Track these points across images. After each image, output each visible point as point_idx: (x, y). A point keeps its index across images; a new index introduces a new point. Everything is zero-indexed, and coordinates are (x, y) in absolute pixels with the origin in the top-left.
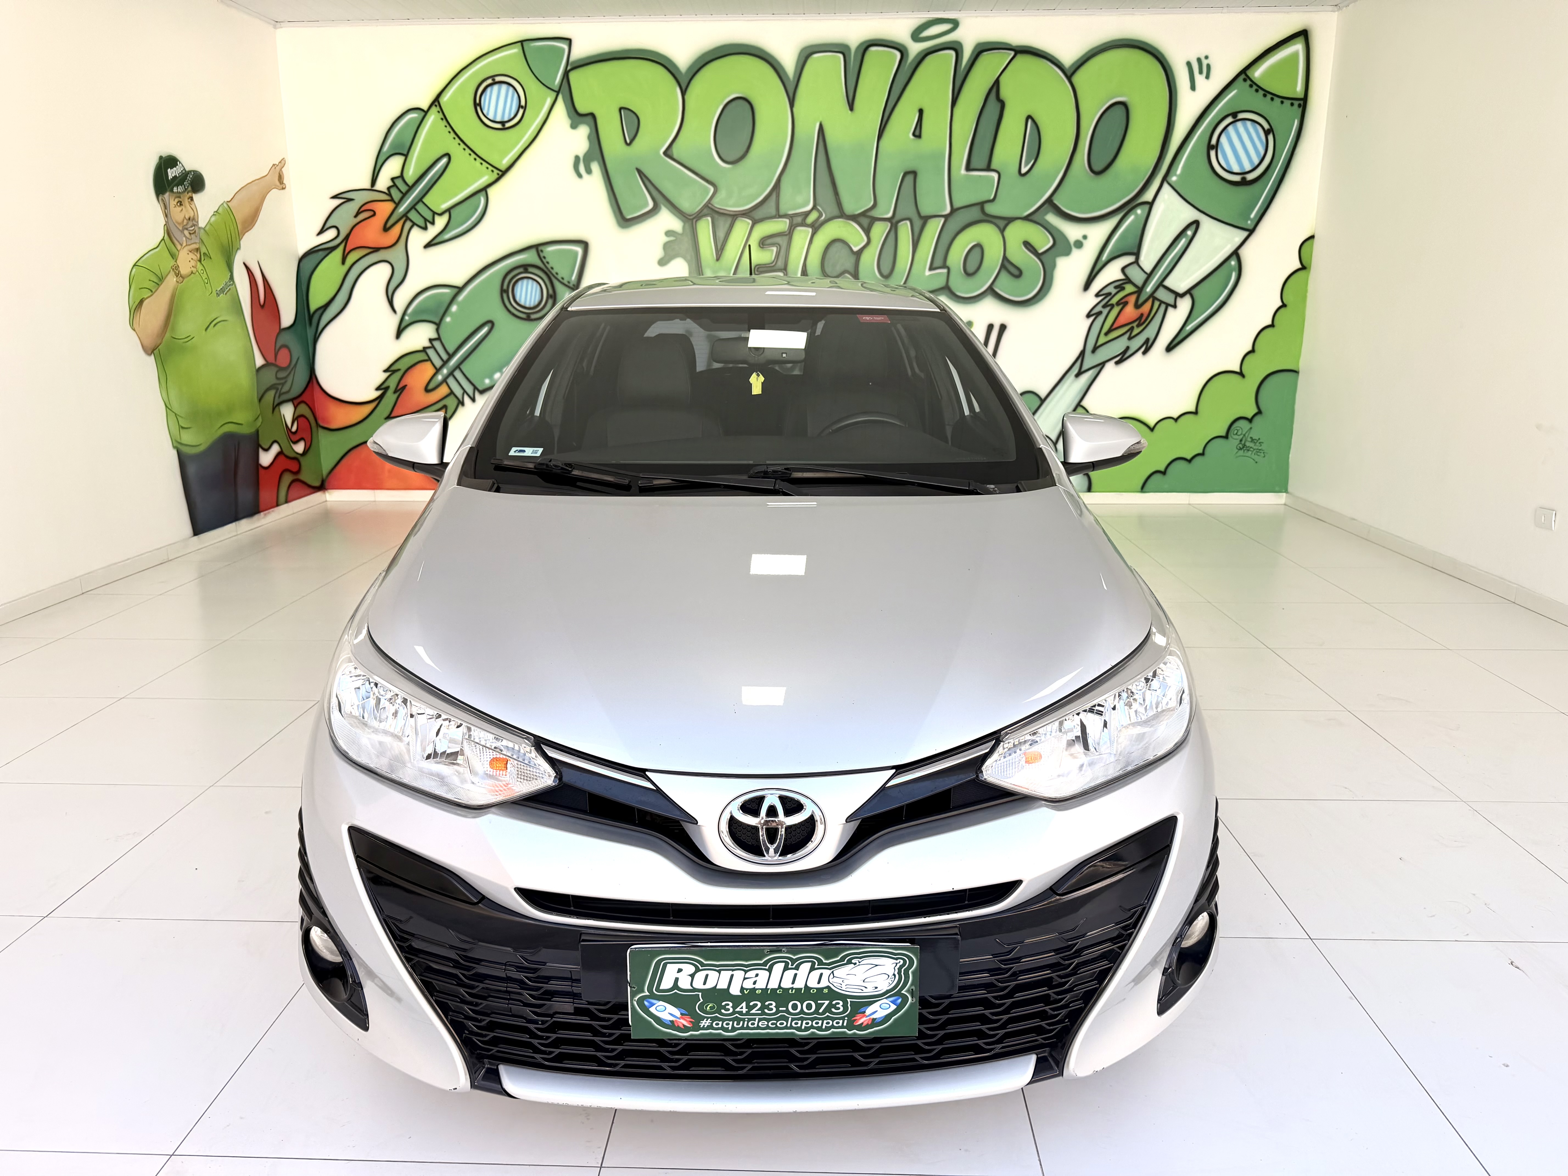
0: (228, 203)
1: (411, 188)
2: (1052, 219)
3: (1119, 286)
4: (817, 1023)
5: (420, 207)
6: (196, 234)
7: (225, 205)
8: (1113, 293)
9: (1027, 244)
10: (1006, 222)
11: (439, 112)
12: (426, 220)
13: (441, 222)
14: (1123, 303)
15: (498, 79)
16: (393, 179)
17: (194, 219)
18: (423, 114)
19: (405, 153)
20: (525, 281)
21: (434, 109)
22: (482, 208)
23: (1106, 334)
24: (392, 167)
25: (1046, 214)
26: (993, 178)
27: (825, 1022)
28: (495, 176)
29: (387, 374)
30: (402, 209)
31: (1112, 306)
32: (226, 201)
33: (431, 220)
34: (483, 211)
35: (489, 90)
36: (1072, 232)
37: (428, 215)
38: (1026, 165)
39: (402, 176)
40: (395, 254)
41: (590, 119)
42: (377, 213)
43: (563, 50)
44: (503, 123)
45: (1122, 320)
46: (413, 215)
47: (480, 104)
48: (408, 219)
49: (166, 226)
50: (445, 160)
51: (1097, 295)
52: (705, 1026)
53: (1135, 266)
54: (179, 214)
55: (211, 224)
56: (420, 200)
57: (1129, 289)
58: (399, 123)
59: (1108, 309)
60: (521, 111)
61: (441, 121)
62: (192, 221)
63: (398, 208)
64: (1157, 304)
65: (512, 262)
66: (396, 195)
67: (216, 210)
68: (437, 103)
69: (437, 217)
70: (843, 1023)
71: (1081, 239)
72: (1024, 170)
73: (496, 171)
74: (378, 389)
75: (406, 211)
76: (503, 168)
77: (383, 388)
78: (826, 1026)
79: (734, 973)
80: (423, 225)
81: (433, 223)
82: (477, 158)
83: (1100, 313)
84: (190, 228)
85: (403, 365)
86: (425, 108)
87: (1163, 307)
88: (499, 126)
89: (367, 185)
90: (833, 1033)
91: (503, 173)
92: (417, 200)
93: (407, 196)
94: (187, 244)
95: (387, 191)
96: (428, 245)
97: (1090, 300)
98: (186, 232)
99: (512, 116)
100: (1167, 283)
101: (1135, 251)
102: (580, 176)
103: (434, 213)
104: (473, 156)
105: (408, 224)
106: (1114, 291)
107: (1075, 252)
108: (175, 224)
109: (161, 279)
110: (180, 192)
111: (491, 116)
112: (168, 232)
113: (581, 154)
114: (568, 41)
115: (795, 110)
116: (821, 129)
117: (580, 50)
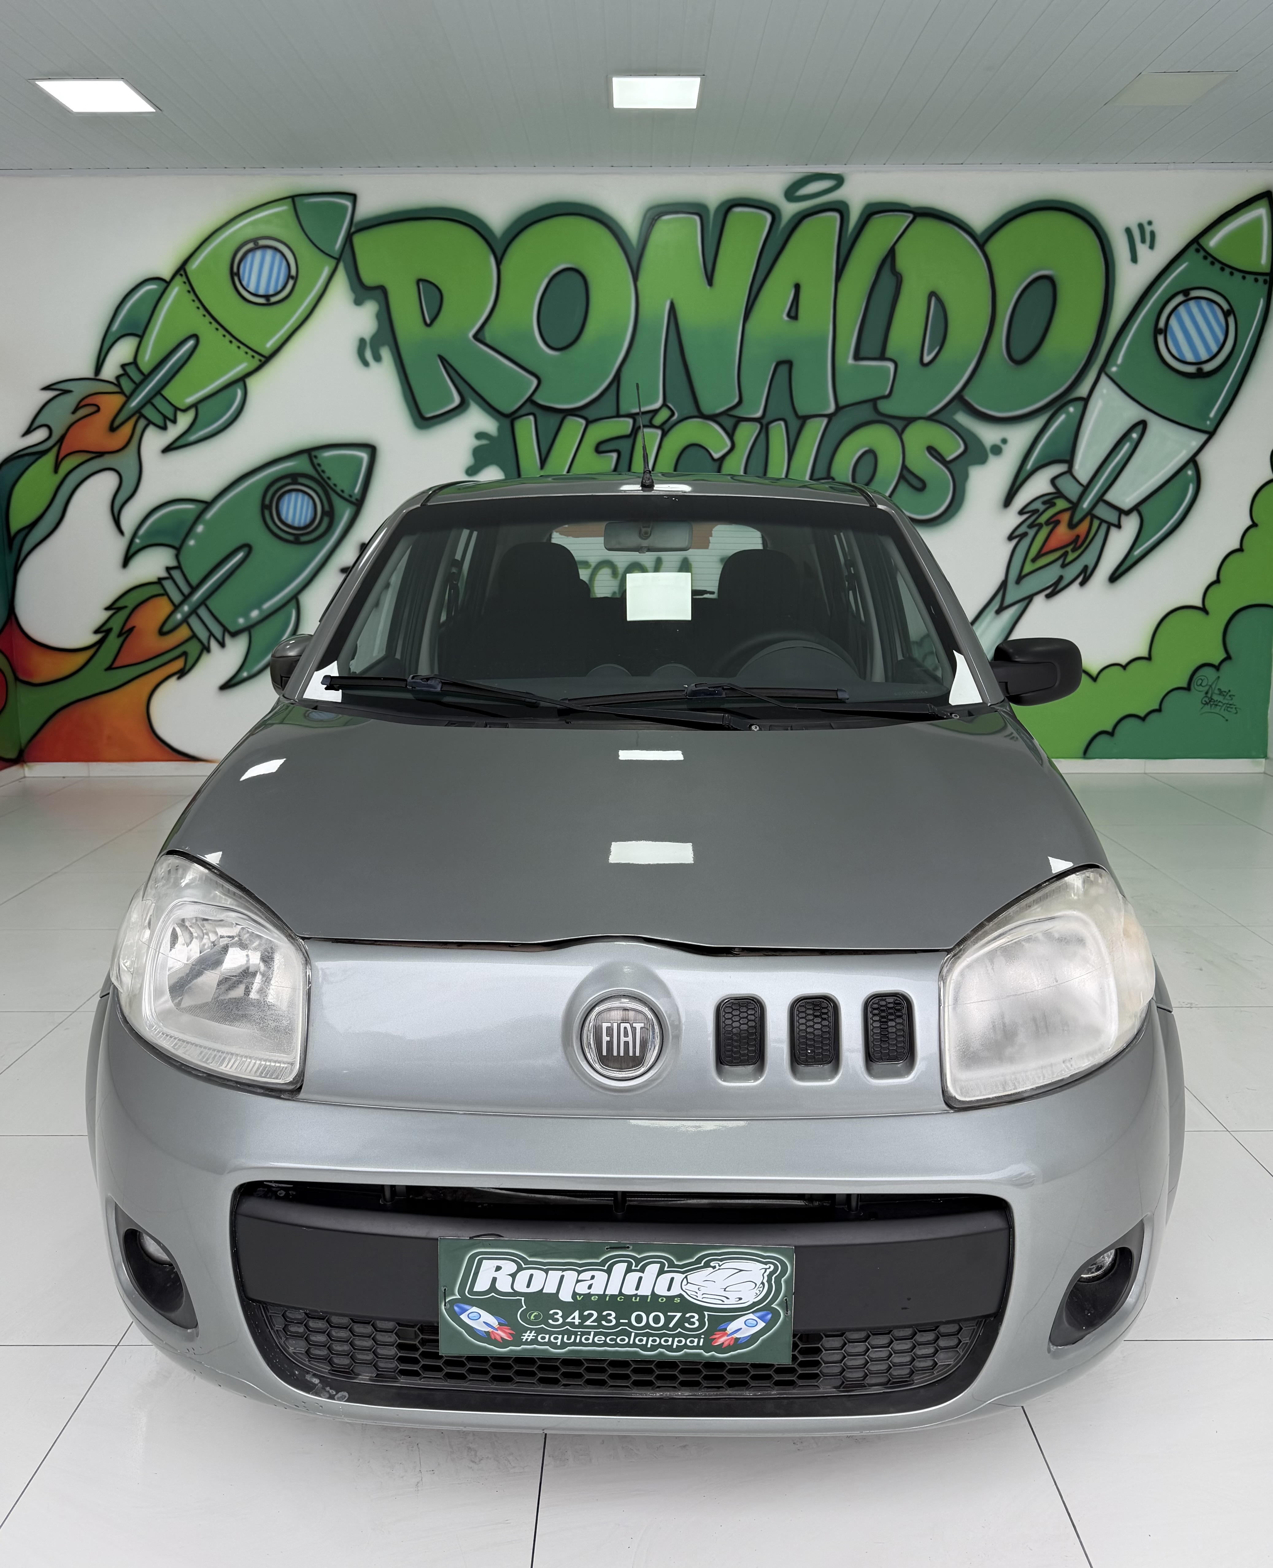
1: (146, 377)
2: (963, 419)
3: (1048, 500)
4: (666, 1341)
5: (158, 401)
8: (1041, 510)
9: (931, 450)
10: (904, 423)
11: (185, 283)
12: (165, 418)
13: (184, 421)
14: (1054, 522)
15: (262, 242)
16: (123, 366)
18: (164, 285)
19: (140, 333)
20: (293, 495)
21: (179, 280)
22: (239, 404)
23: (1034, 560)
24: (123, 352)
25: (955, 413)
26: (888, 368)
27: (676, 1339)
28: (256, 363)
29: (110, 613)
30: (134, 403)
31: (1040, 526)
33: (172, 417)
34: (240, 407)
35: (250, 256)
36: (989, 435)
37: (168, 411)
38: (929, 353)
39: (135, 363)
40: (125, 461)
41: (379, 293)
42: (101, 408)
43: (346, 208)
44: (267, 297)
45: (1053, 543)
46: (148, 411)
47: (238, 274)
48: (142, 416)
50: (191, 343)
51: (1021, 513)
52: (529, 1340)
53: (1068, 477)
56: (158, 391)
57: (1061, 504)
58: (133, 296)
59: (1035, 530)
60: (291, 282)
61: (187, 294)
63: (129, 402)
64: (1096, 523)
65: (277, 471)
66: (127, 386)
68: (182, 272)
69: (180, 415)
70: (699, 1342)
71: (999, 443)
72: (927, 359)
73: (257, 357)
74: (97, 632)
75: (139, 407)
76: (267, 353)
77: (103, 630)
78: (677, 1345)
79: (564, 1273)
80: (161, 423)
81: (174, 421)
82: (233, 340)
83: (1024, 535)
85: (130, 602)
86: (167, 276)
87: (1104, 527)
88: (262, 301)
89: (89, 372)
90: (686, 1354)
91: (266, 360)
92: (153, 393)
93: (141, 388)
95: (115, 382)
96: (168, 449)
97: (1012, 519)
99: (279, 288)
100: (1109, 497)
101: (1068, 458)
102: (366, 364)
103: (176, 409)
104: (228, 337)
105: (142, 423)
106: (1042, 508)
107: (993, 461)
111: (252, 288)
113: (367, 338)
114: (353, 197)
115: (639, 284)
116: (672, 308)
117: (367, 207)
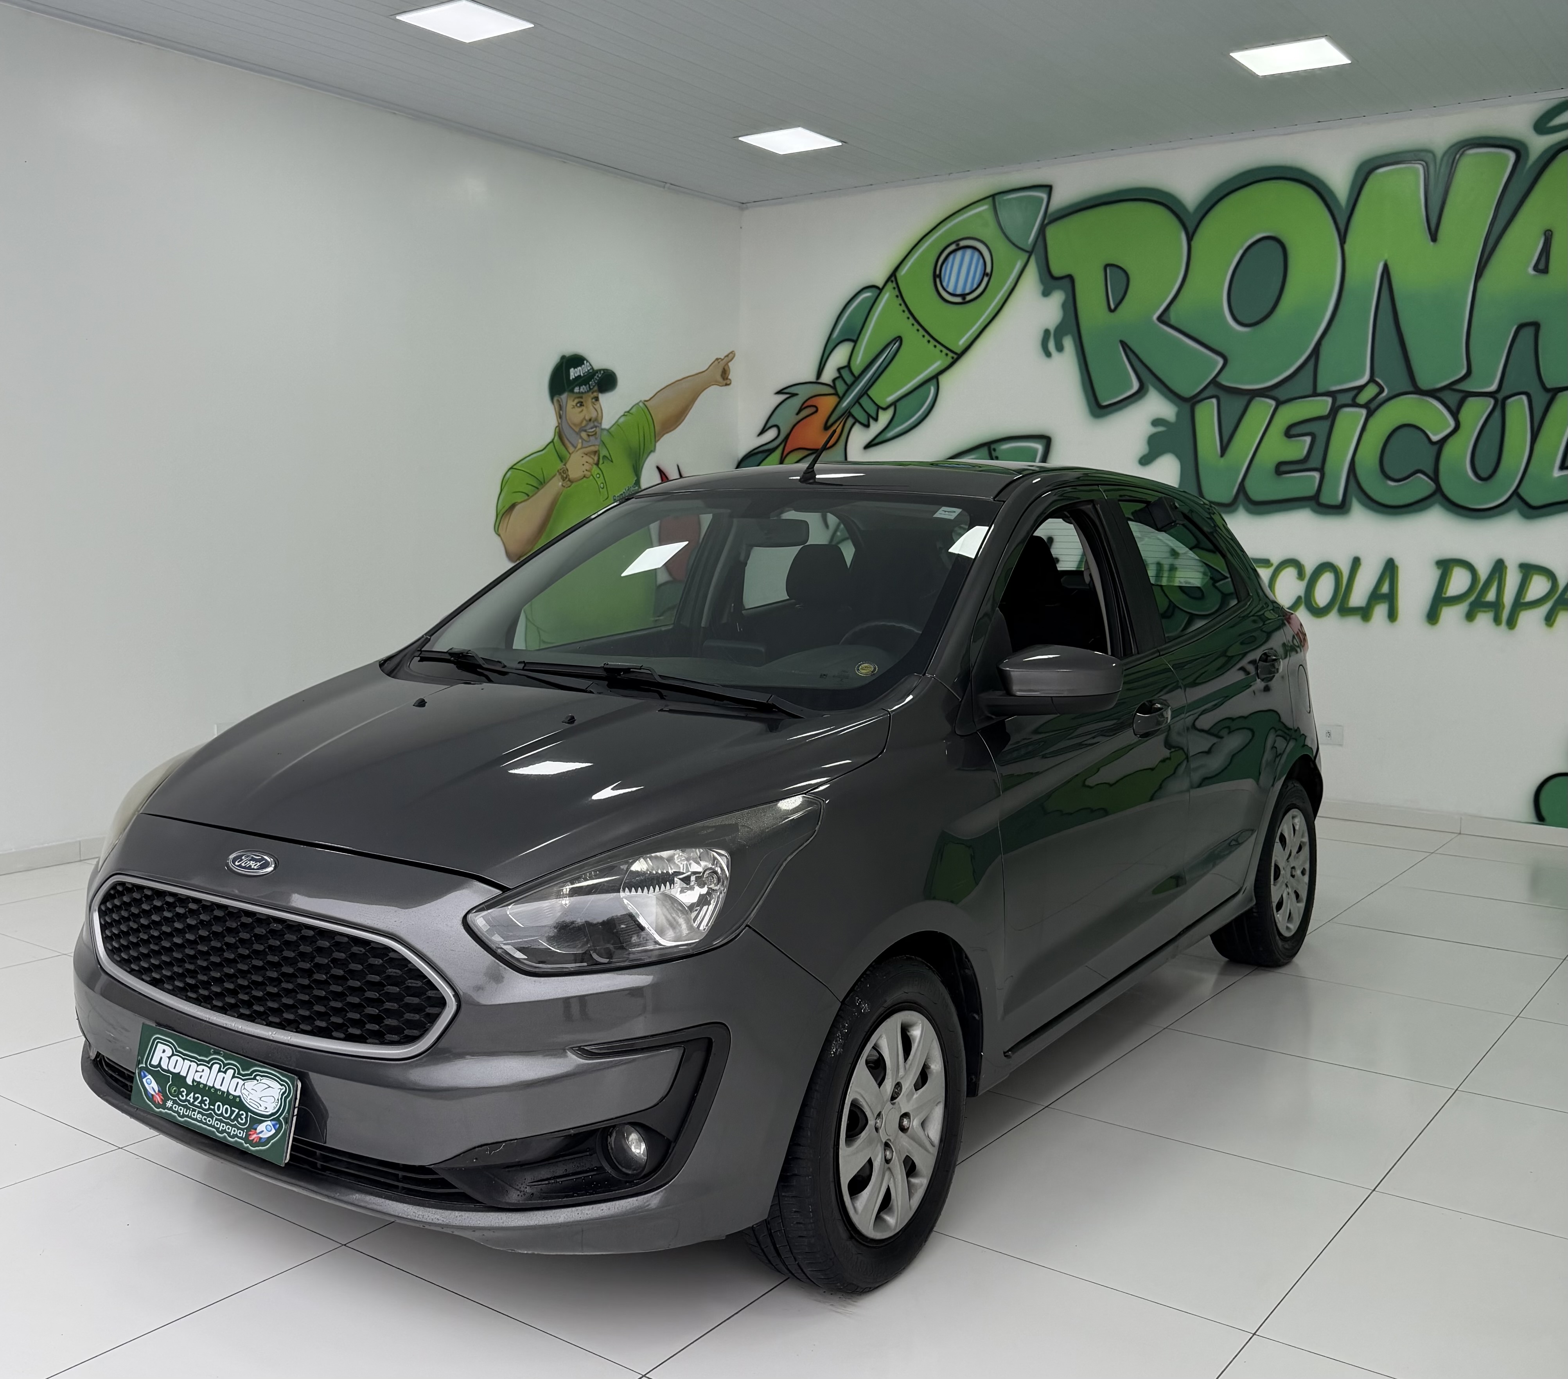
0: (646, 403)
1: (857, 379)
5: (864, 401)
6: (597, 436)
7: (641, 404)
11: (894, 288)
12: (869, 416)
13: (884, 418)
16: (839, 370)
17: (596, 420)
18: (878, 291)
19: (855, 338)
21: (890, 285)
22: (932, 400)
24: (839, 357)
28: (949, 360)
30: (845, 404)
32: (643, 399)
33: (874, 416)
34: (932, 404)
37: (872, 410)
39: (848, 366)
41: (1066, 282)
42: (819, 409)
43: (1042, 200)
46: (857, 412)
48: (850, 415)
49: (557, 428)
50: (896, 344)
54: (575, 415)
55: (618, 425)
56: (865, 392)
58: (852, 304)
61: (896, 298)
62: (593, 422)
63: (841, 403)
66: (841, 387)
67: (628, 409)
68: (893, 278)
69: (881, 412)
73: (951, 354)
75: (849, 406)
76: (959, 350)
80: (865, 422)
81: (876, 419)
82: (932, 340)
84: (590, 429)
86: (880, 285)
89: (812, 378)
91: (958, 356)
92: (861, 393)
93: (852, 388)
94: (584, 446)
95: (831, 384)
96: (871, 444)
98: (584, 435)
102: (1048, 354)
103: (879, 408)
104: (927, 337)
105: (850, 421)
108: (570, 426)
109: (542, 483)
110: (582, 393)
112: (560, 434)
113: (1052, 327)
114: (1049, 189)
115: (1347, 247)
116: (1386, 270)
117: (1061, 198)
